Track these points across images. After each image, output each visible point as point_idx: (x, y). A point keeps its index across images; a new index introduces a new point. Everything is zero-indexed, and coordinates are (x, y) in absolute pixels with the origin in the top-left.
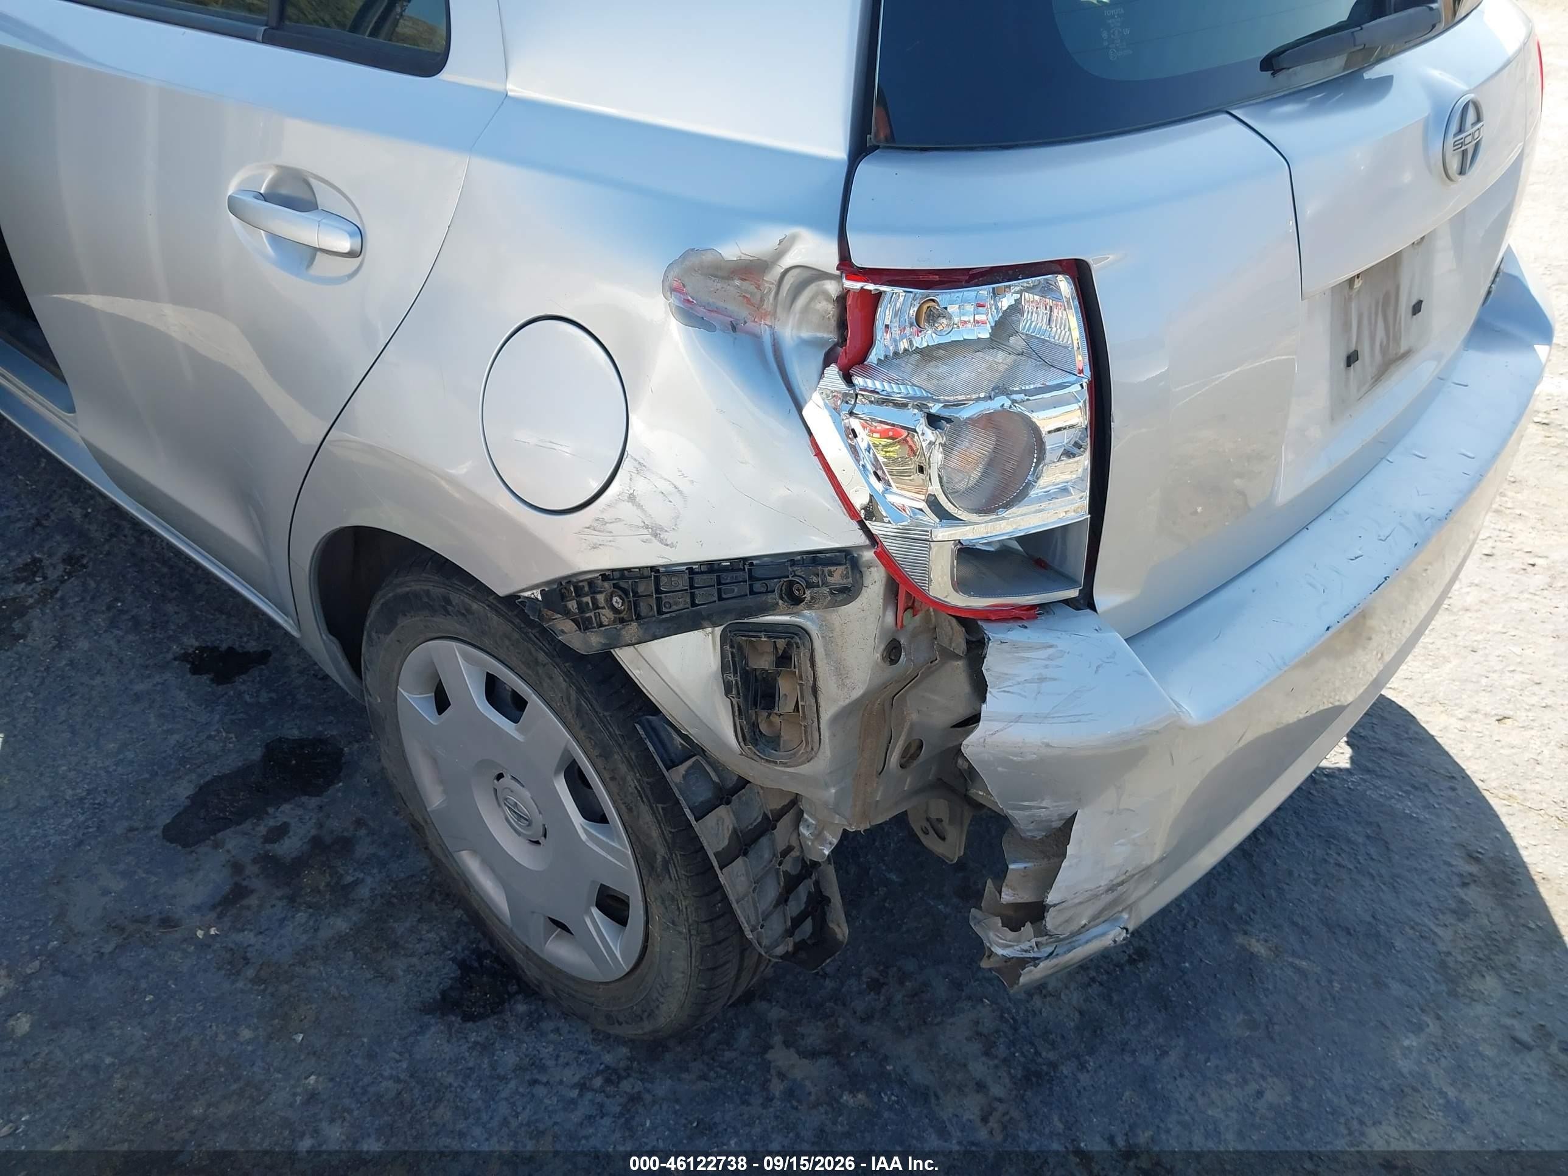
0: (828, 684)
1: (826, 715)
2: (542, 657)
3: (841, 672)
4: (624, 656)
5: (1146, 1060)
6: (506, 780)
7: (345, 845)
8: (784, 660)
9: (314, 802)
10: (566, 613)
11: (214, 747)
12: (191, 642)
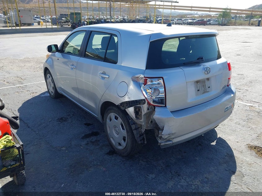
0: (143, 112)
1: (143, 115)
2: (120, 112)
3: (144, 111)
4: (126, 110)
5: (181, 166)
6: (116, 128)
7: (99, 141)
8: (139, 110)
9: (96, 137)
10: (122, 106)
11: (87, 131)
12: (85, 122)
